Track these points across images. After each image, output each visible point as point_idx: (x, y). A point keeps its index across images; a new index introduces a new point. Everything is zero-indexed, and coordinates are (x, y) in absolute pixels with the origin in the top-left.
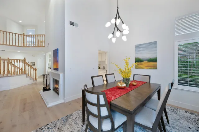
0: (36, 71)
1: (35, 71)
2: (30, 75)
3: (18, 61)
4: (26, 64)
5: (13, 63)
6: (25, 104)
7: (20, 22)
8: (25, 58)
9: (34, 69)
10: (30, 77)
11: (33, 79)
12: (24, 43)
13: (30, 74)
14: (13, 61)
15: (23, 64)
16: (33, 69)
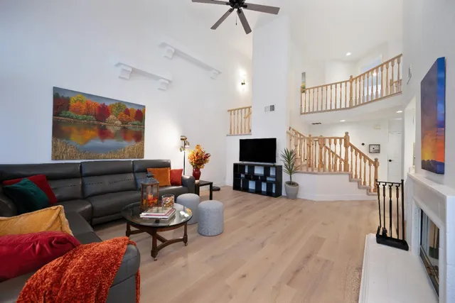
0: (376, 168)
1: (373, 167)
2: (359, 177)
3: (333, 140)
4: (350, 147)
5: (327, 145)
6: (308, 257)
7: (349, 54)
8: (347, 133)
9: (370, 161)
10: (359, 182)
11: (369, 190)
12: (351, 98)
13: (358, 174)
14: (327, 140)
15: (343, 148)
16: (367, 161)
